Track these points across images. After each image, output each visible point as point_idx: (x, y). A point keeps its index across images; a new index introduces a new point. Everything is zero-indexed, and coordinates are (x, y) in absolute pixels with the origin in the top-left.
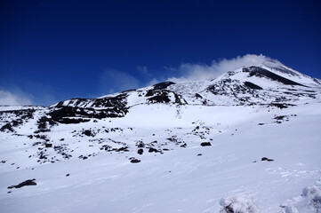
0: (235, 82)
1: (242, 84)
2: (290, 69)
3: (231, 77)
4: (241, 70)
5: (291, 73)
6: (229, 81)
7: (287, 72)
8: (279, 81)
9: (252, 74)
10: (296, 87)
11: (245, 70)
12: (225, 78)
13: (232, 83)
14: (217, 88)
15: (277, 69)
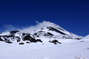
0: (44, 32)
1: (47, 33)
2: (62, 29)
3: (42, 30)
4: (46, 28)
5: (63, 30)
6: (42, 32)
7: (61, 30)
8: (59, 33)
9: (50, 30)
10: (65, 35)
11: (48, 28)
12: (40, 30)
13: (43, 33)
14: (38, 34)
15: (58, 28)
